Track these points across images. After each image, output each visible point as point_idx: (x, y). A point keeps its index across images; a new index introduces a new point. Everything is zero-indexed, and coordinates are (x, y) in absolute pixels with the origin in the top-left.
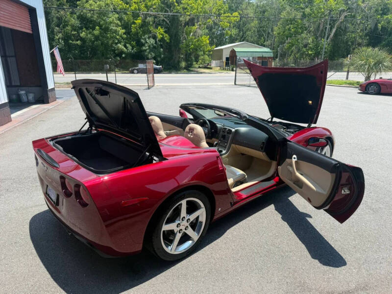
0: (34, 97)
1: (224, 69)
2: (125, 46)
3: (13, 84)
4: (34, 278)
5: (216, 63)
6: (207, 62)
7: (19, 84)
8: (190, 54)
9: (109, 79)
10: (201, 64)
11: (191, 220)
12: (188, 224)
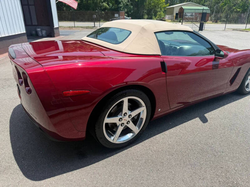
0: (46, 33)
1: (174, 21)
2: (108, 4)
3: (33, 24)
4: (2, 151)
5: (168, 17)
6: (163, 17)
7: (37, 24)
8: (151, 10)
9: (95, 25)
10: (158, 18)
11: (132, 117)
12: (129, 119)
